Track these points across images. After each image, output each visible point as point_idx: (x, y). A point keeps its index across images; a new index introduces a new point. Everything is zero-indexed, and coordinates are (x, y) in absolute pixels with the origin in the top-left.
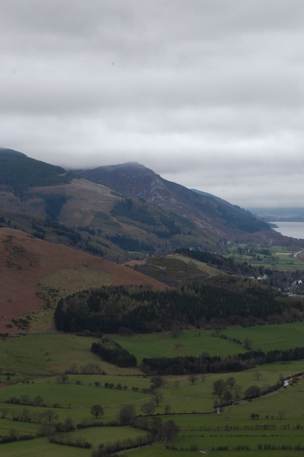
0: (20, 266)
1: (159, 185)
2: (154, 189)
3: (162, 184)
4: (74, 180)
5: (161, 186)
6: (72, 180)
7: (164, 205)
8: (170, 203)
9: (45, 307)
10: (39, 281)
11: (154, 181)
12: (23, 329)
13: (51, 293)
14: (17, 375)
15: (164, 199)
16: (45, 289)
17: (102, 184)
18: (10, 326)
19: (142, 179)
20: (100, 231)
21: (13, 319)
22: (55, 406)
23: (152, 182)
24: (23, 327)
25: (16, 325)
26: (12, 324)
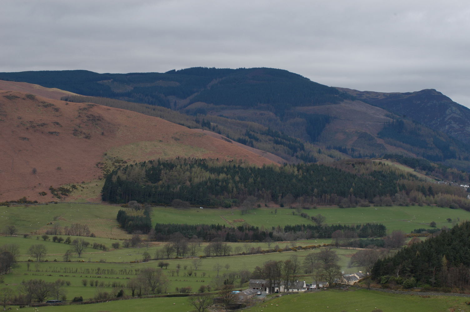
0: (89, 134)
1: (455, 113)
2: (449, 117)
3: (458, 112)
4: (345, 101)
5: (457, 114)
6: (343, 101)
7: (458, 134)
8: (465, 131)
9: (101, 178)
10: (107, 151)
11: (449, 109)
12: (59, 198)
13: (115, 164)
15: (459, 127)
16: (110, 159)
17: (379, 107)
18: (44, 194)
19: (437, 106)
20: (353, 150)
21: (51, 186)
23: (448, 110)
24: (61, 195)
25: (53, 194)
26: (49, 192)
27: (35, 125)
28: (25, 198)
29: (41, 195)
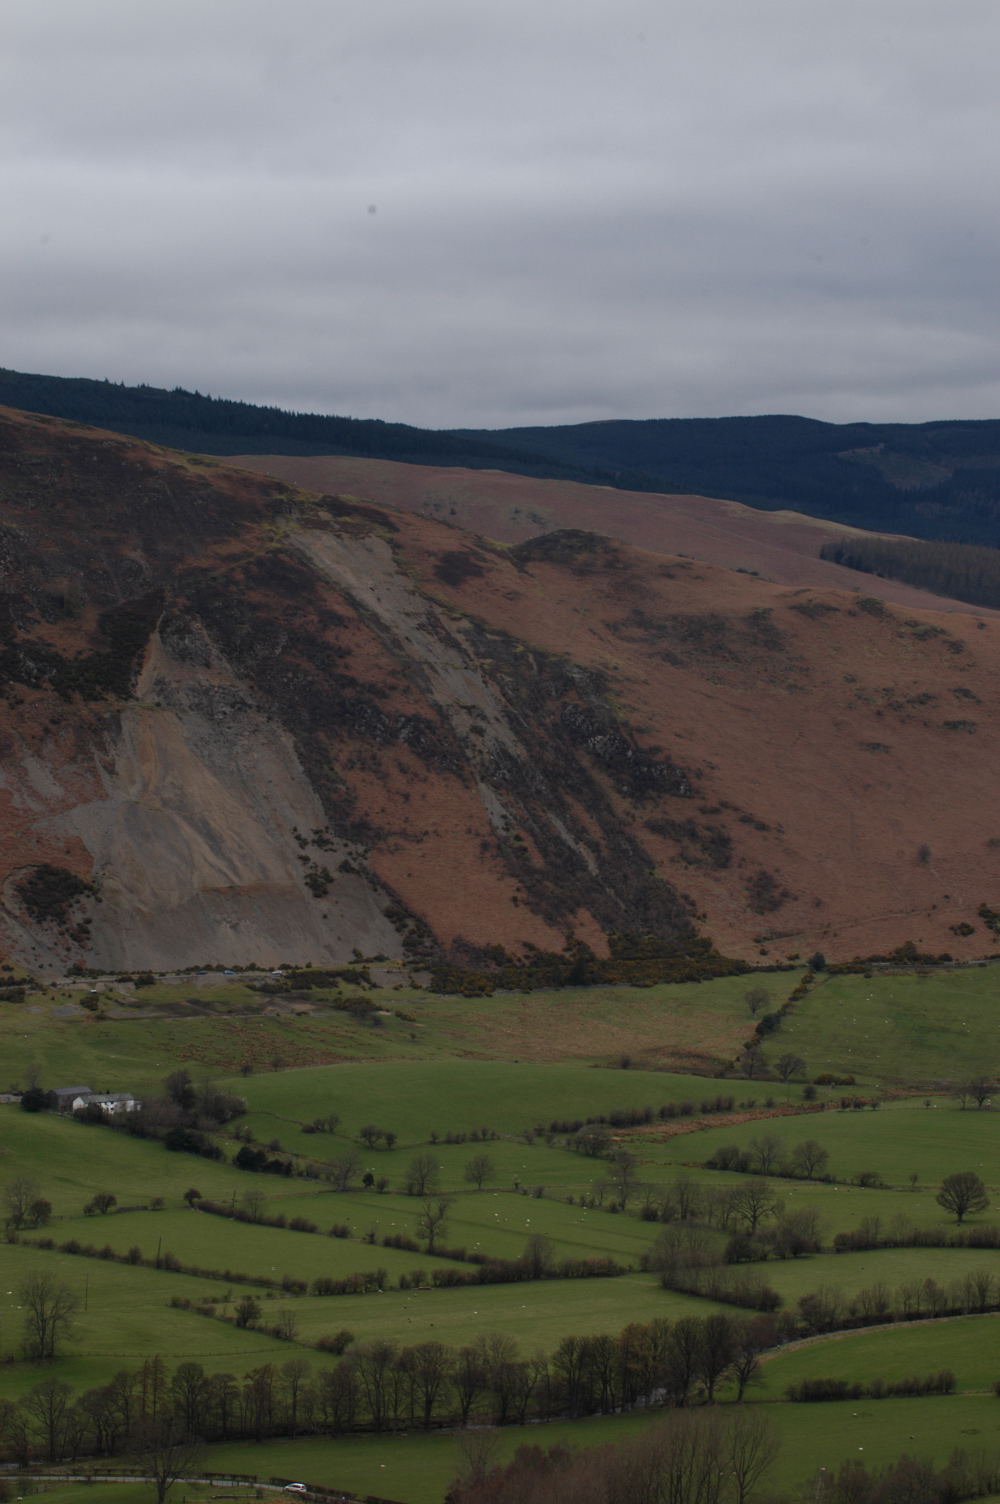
14: (862, 1086)
21: (984, 905)
22: (862, 1181)
25: (991, 928)
27: (899, 700)
28: (910, 946)
29: (956, 934)
